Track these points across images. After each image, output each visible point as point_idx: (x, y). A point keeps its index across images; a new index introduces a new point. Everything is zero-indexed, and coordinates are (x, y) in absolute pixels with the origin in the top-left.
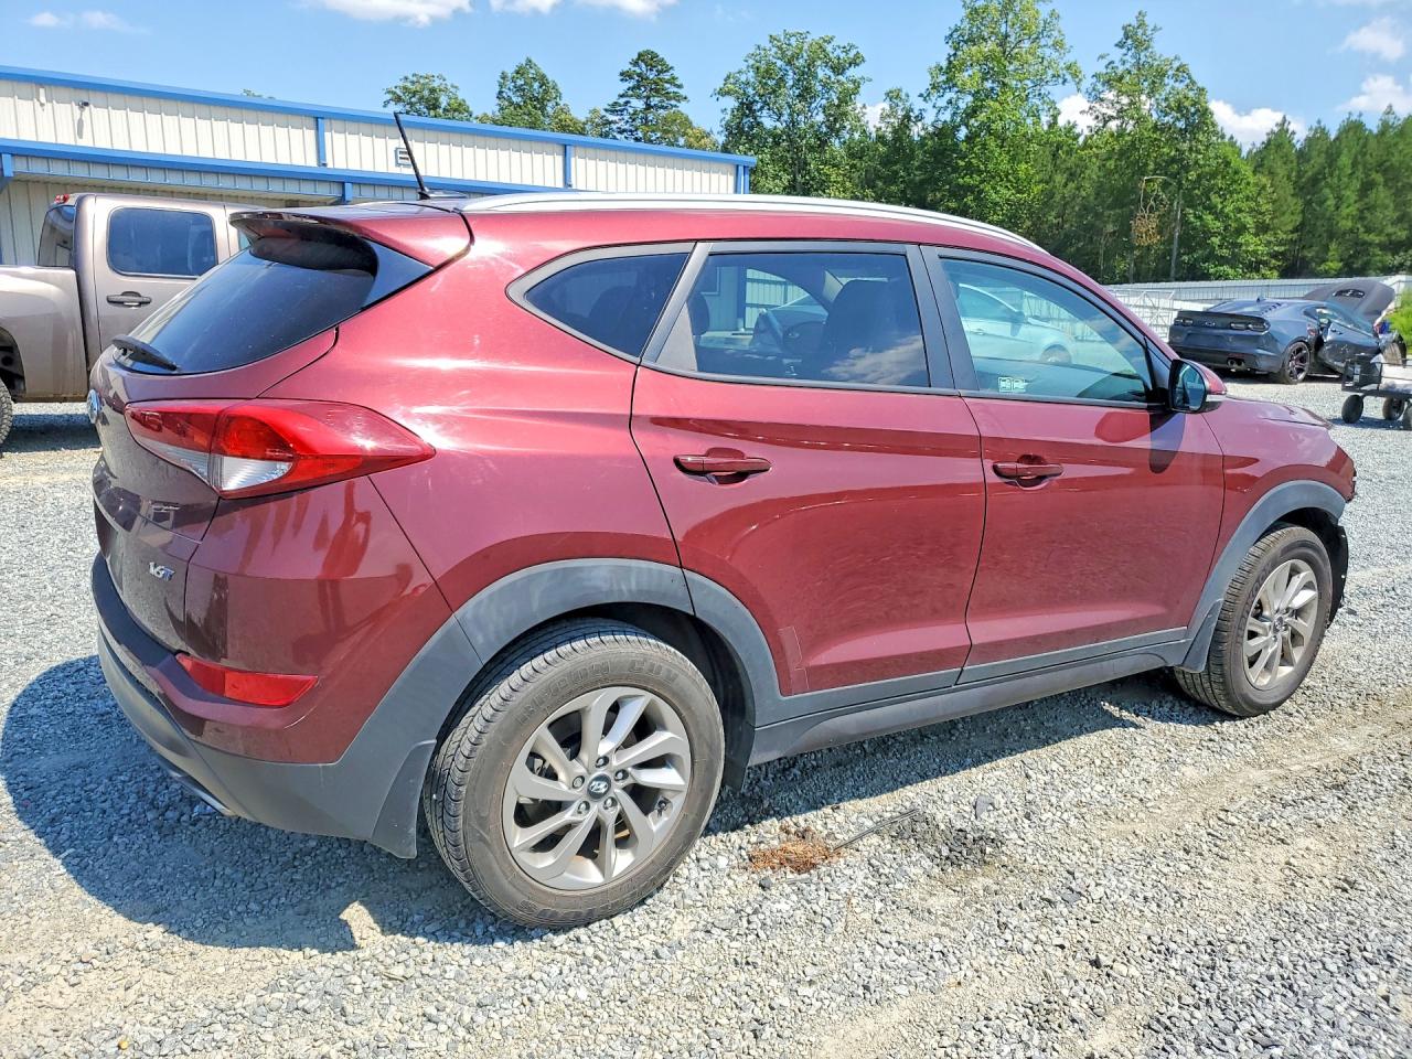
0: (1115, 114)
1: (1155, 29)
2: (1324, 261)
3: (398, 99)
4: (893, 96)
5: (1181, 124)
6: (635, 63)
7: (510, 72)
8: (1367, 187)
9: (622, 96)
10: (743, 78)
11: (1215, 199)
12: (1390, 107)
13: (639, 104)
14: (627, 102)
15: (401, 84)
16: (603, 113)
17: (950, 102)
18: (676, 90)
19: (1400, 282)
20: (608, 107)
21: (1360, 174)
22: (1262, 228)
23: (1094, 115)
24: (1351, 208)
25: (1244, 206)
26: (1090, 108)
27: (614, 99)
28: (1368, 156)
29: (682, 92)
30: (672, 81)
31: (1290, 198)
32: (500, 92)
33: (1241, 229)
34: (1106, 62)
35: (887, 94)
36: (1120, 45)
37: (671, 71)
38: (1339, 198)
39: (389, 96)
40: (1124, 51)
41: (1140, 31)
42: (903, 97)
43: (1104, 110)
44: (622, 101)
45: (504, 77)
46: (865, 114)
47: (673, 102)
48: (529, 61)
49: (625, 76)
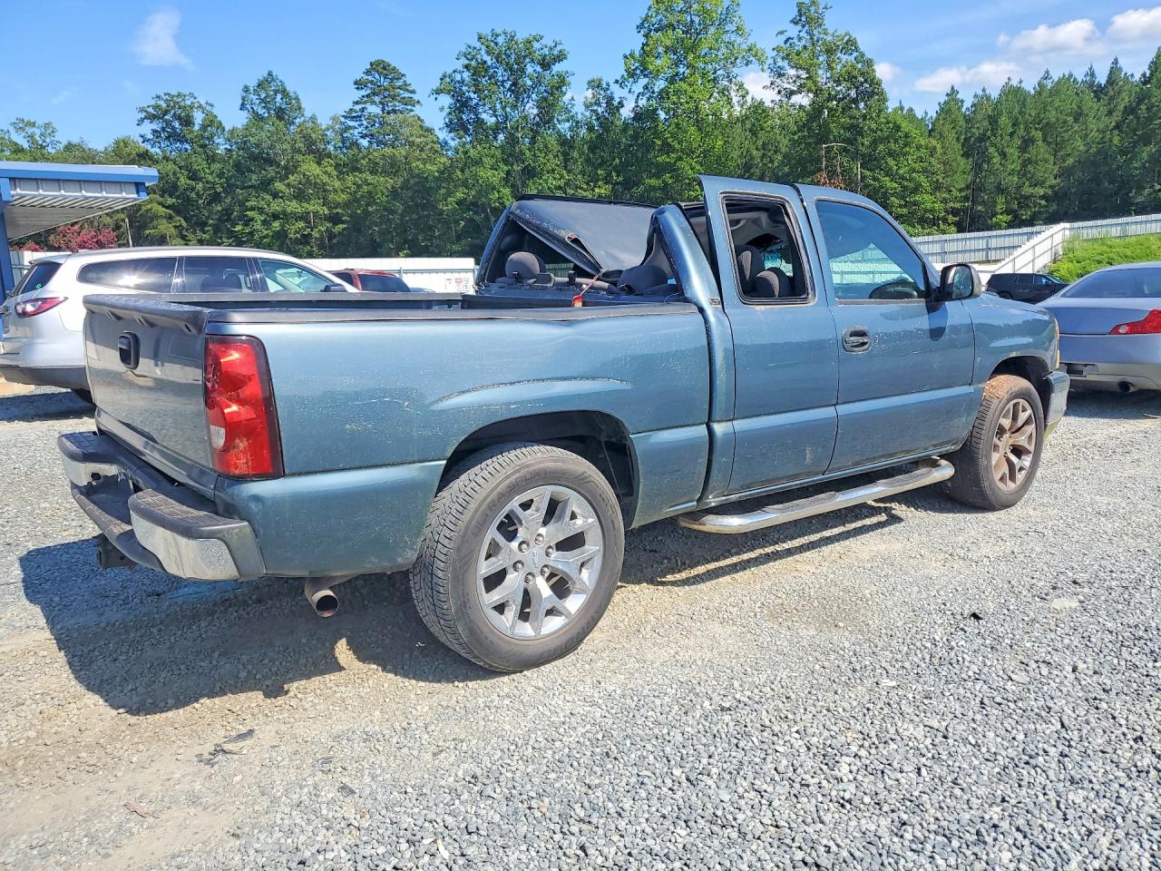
0: (795, 89)
1: (826, 8)
2: (994, 215)
3: (152, 118)
4: (595, 85)
5: (853, 93)
6: (368, 72)
7: (252, 84)
8: (1027, 143)
9: (357, 103)
10: (458, 77)
11: (891, 162)
12: (1047, 72)
13: (374, 109)
14: (363, 110)
15: (153, 103)
16: (343, 120)
17: (646, 87)
18: (410, 95)
19: (1064, 229)
20: (344, 114)
21: (1021, 132)
22: (937, 187)
23: (777, 90)
24: (1015, 164)
25: (917, 166)
26: (772, 84)
27: (349, 106)
28: (1027, 116)
29: (416, 97)
30: (405, 87)
31: (959, 158)
32: (243, 104)
33: (917, 189)
34: (783, 38)
35: (589, 83)
36: (795, 22)
37: (404, 79)
38: (1003, 155)
39: (143, 115)
40: (799, 27)
41: (813, 9)
42: (604, 86)
43: (786, 86)
44: (358, 107)
45: (246, 89)
46: (573, 105)
47: (409, 107)
48: (270, 74)
49: (359, 84)
